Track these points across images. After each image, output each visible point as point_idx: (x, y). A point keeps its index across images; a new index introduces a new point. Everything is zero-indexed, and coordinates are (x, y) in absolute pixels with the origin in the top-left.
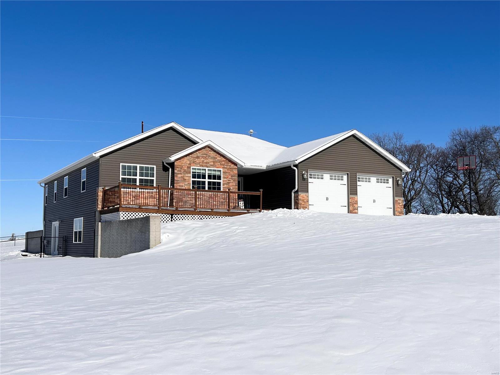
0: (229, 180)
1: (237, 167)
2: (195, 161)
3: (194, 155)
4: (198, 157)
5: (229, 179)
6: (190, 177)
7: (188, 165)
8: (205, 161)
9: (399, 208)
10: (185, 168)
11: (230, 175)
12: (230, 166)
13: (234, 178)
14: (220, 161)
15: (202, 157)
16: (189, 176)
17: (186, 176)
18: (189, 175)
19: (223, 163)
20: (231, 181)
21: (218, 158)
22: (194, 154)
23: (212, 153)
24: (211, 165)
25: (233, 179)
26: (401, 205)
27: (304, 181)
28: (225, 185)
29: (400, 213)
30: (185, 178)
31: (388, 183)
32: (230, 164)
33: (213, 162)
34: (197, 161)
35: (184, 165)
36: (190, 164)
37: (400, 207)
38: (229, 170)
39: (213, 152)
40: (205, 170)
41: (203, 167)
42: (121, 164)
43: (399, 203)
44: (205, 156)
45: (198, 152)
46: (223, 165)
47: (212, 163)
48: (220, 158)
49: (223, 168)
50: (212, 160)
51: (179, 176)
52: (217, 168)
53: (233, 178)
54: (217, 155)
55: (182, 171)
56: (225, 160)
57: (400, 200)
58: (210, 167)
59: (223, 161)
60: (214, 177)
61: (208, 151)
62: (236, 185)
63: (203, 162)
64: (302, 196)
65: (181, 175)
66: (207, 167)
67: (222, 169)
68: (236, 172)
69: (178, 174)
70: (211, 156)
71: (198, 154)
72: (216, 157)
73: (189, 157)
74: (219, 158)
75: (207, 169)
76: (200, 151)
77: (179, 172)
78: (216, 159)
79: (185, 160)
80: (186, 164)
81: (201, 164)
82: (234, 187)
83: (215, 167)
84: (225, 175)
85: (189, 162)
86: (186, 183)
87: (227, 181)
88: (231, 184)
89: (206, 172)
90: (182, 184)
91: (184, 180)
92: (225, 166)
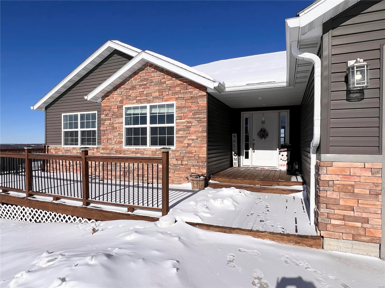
0: (188, 122)
1: (205, 94)
2: (129, 94)
3: (127, 84)
4: (133, 88)
5: (190, 120)
6: (122, 123)
7: (118, 104)
8: (145, 93)
10: (114, 110)
11: (191, 111)
12: (191, 93)
13: (200, 116)
14: (170, 88)
15: (140, 85)
17: (117, 121)
18: (120, 120)
19: (178, 89)
20: (193, 124)
21: (167, 82)
22: (127, 83)
23: (157, 76)
24: (156, 98)
25: (199, 118)
28: (181, 132)
30: (115, 125)
32: (191, 89)
33: (159, 91)
34: (133, 93)
35: (112, 104)
36: (121, 102)
38: (188, 101)
39: (158, 73)
40: (145, 107)
41: (141, 103)
42: (63, 114)
44: (146, 83)
45: (133, 79)
46: (176, 93)
47: (157, 94)
49: (177, 99)
50: (157, 88)
51: (107, 123)
52: (167, 101)
53: (197, 116)
54: (166, 76)
55: (110, 115)
56: (182, 82)
58: (152, 102)
59: (178, 85)
60: (161, 118)
61: (149, 72)
62: (202, 132)
63: (141, 94)
65: (109, 122)
66: (149, 102)
67: (174, 103)
68: (203, 102)
69: (105, 120)
70: (154, 80)
71: (134, 81)
72: (163, 80)
73: (121, 91)
74: (170, 81)
75: (148, 105)
76: (136, 76)
77: (107, 117)
78: (165, 85)
79: (114, 96)
80: (115, 103)
81: (138, 99)
82: (200, 135)
83: (163, 100)
84: (181, 112)
85: (120, 99)
86: (116, 134)
87: (186, 125)
88: (192, 129)
89: (148, 111)
90: (110, 136)
91: (114, 128)
92: (180, 96)
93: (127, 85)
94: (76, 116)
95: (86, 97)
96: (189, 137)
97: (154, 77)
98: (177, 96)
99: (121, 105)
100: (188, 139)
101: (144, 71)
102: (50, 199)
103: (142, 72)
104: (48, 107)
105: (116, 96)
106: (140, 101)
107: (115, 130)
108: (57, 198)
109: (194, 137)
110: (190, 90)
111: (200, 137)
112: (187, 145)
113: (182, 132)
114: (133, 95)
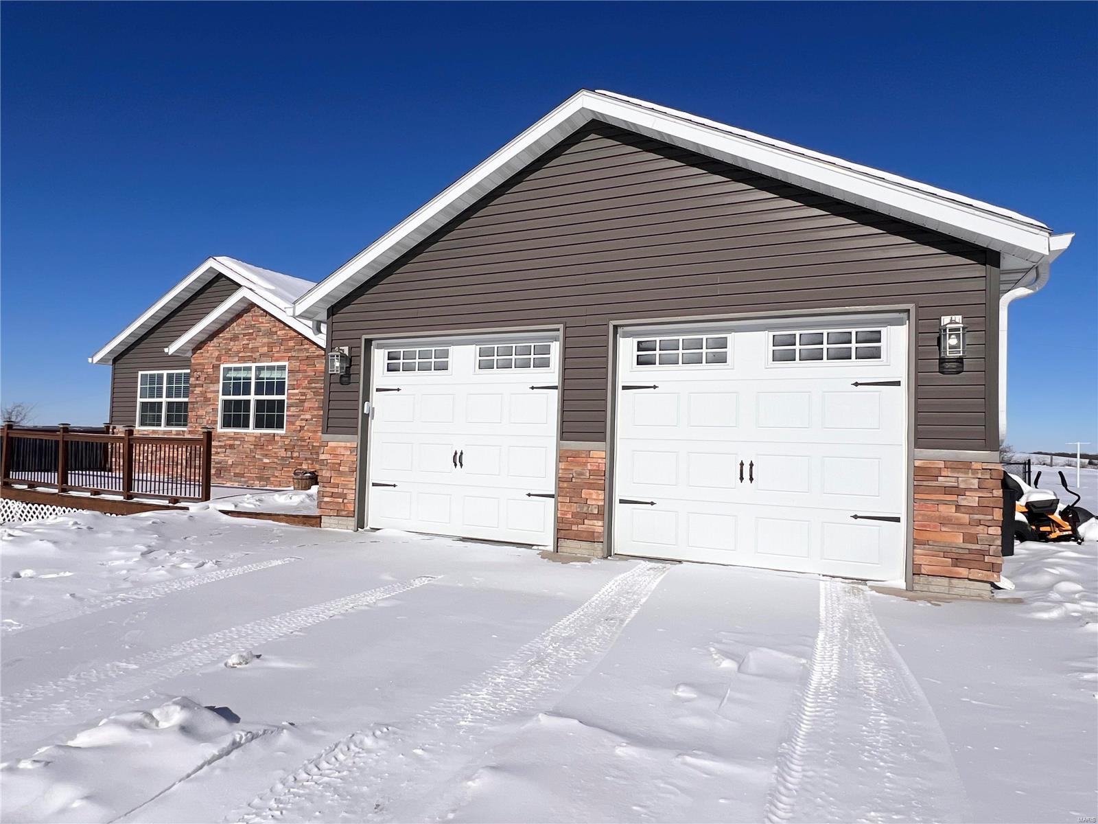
0: (303, 394)
1: (323, 353)
2: (230, 347)
3: (227, 332)
4: (235, 338)
5: (304, 391)
6: (218, 392)
7: (214, 361)
8: (250, 346)
9: (945, 521)
10: (208, 370)
11: (306, 377)
12: (307, 350)
13: (316, 385)
14: (282, 341)
15: (245, 335)
16: (216, 389)
17: (212, 389)
19: (291, 343)
20: (308, 397)
21: (278, 333)
22: (228, 329)
23: (266, 322)
24: (264, 355)
25: (315, 388)
26: (972, 500)
27: (345, 388)
28: (292, 409)
29: (957, 562)
30: (209, 395)
31: (875, 354)
32: (307, 344)
33: (269, 345)
34: (235, 346)
35: (206, 361)
36: (219, 358)
37: (965, 518)
38: (303, 362)
39: (268, 317)
40: (249, 369)
41: (245, 362)
42: (140, 373)
43: (957, 491)
44: (252, 331)
45: (235, 324)
46: (289, 350)
47: (265, 349)
48: (284, 332)
49: (289, 359)
50: (265, 340)
51: (198, 390)
52: (277, 360)
53: (313, 385)
55: (202, 378)
57: (966, 466)
58: (259, 361)
60: (270, 387)
61: (257, 316)
62: (318, 409)
63: (245, 347)
64: (335, 448)
65: (200, 389)
66: (254, 361)
67: (286, 363)
68: (322, 365)
69: (196, 386)
70: (262, 328)
71: (236, 328)
72: (274, 329)
73: (218, 341)
74: (282, 332)
75: (254, 366)
76: (240, 320)
77: (197, 382)
78: (275, 337)
79: (209, 348)
80: (210, 360)
81: (240, 355)
82: (316, 413)
83: (273, 359)
84: (293, 378)
85: (217, 353)
86: (209, 409)
87: (298, 398)
88: (306, 405)
89: (253, 375)
90: (201, 412)
91: (207, 400)
92: (294, 354)
93: (226, 334)
94: (161, 376)
95: (166, 350)
96: (302, 417)
97: (262, 323)
98: (290, 354)
99: (218, 363)
100: (302, 420)
101: (249, 314)
102: (88, 495)
103: (248, 314)
104: (118, 358)
105: (212, 348)
106: (242, 360)
107: (208, 403)
108: (96, 493)
109: (308, 416)
110: (306, 346)
111: (314, 416)
112: (299, 428)
113: (294, 408)
114: (235, 349)
